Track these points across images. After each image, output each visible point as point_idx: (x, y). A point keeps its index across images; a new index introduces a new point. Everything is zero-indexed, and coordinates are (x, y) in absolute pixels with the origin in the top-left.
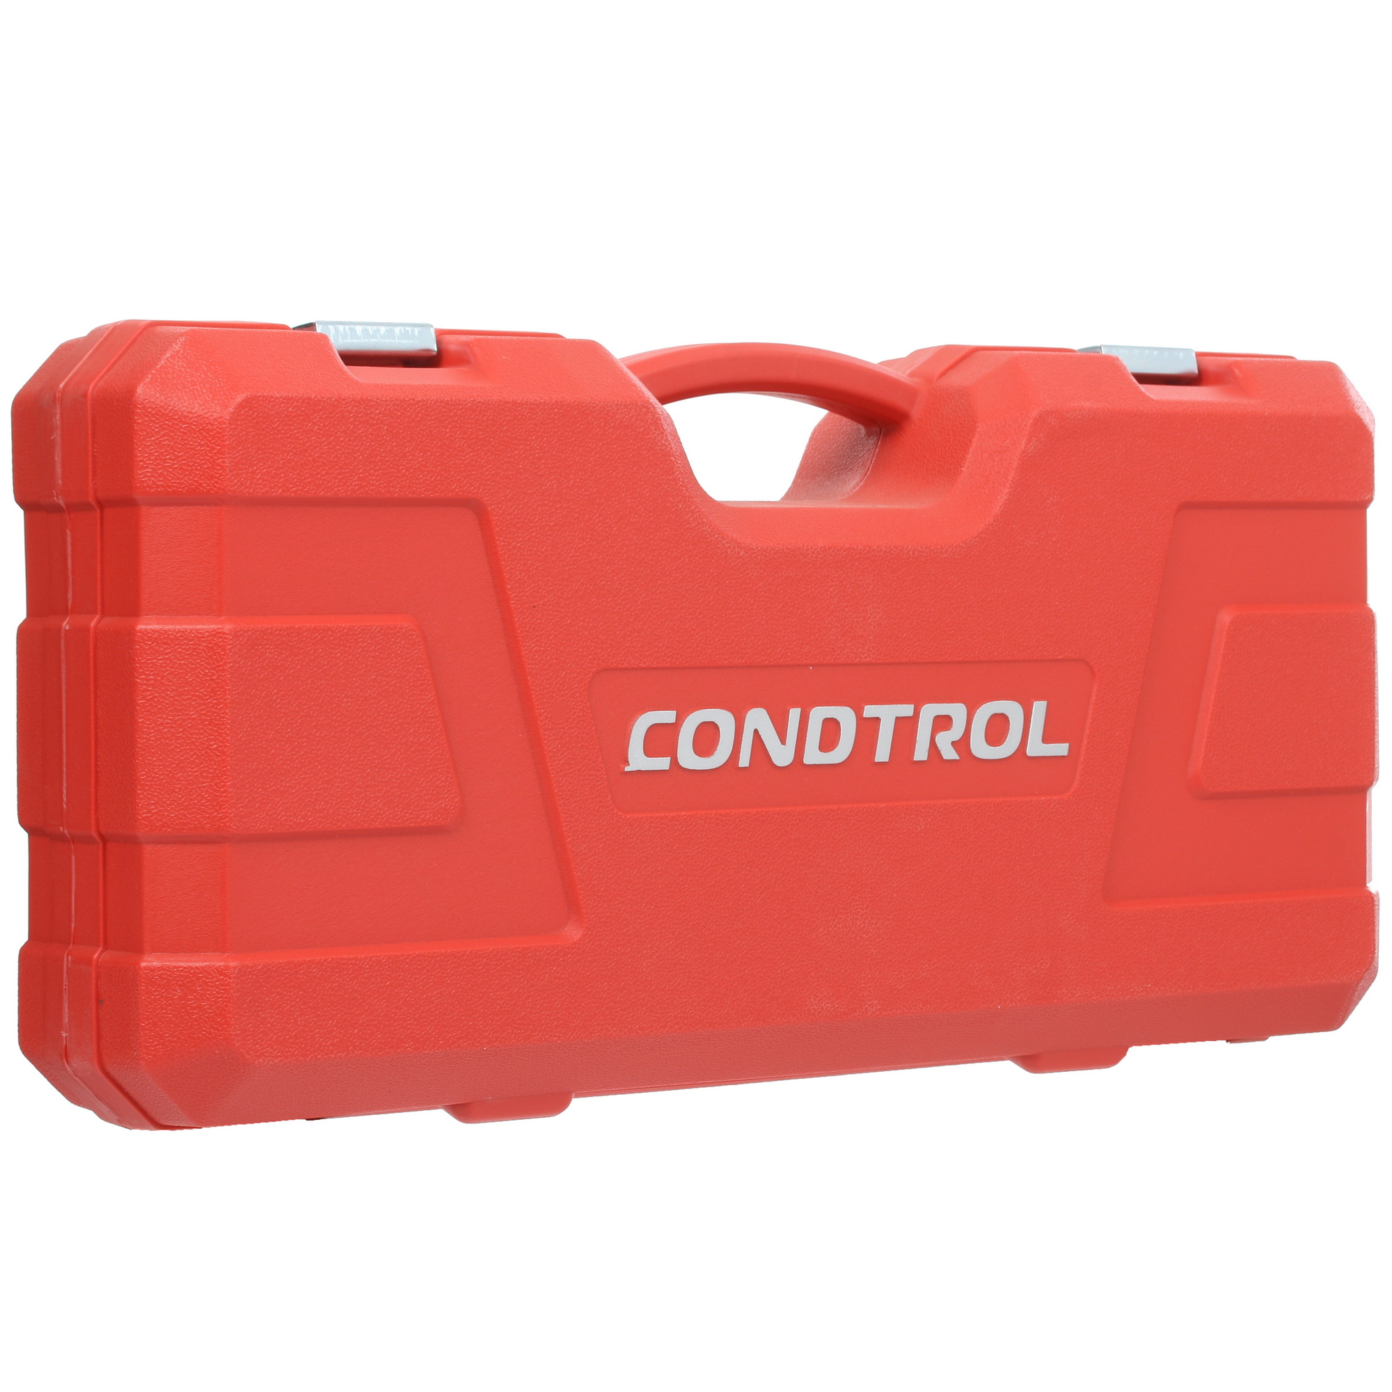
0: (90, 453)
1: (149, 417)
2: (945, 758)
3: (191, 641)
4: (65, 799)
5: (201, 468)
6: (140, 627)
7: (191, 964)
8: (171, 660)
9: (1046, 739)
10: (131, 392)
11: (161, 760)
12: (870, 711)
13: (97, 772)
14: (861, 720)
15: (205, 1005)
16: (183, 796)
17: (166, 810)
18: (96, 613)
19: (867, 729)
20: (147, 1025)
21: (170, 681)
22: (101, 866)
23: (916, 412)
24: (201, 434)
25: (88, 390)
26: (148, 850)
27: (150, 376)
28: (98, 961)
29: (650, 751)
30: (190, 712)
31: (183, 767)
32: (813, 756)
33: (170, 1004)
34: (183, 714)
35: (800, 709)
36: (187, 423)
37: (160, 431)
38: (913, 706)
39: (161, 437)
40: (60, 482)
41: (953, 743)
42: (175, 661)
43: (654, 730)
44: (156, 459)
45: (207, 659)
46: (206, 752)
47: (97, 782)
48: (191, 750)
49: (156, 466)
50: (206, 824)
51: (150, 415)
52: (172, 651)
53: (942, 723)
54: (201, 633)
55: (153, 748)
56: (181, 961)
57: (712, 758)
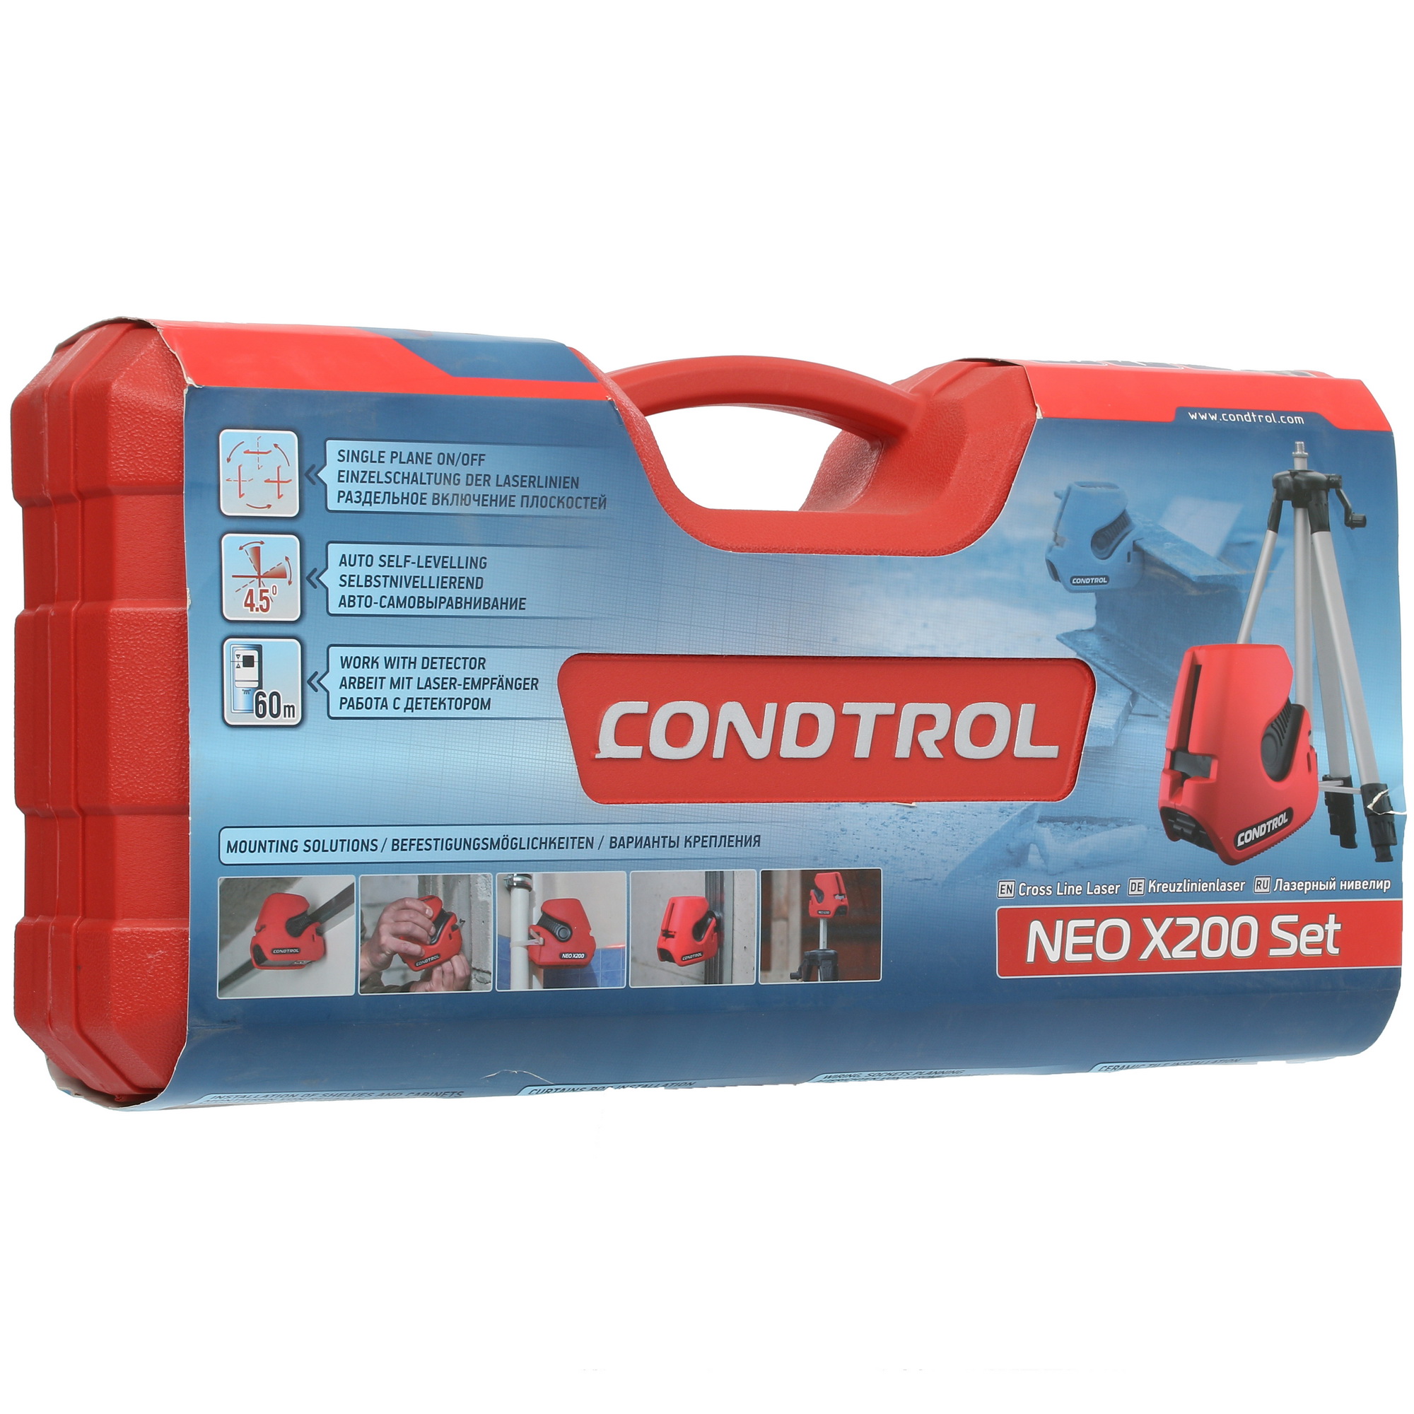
0: (72, 447)
1: (122, 411)
2: (928, 756)
3: (160, 622)
4: (50, 777)
5: (170, 458)
6: (114, 609)
7: (159, 929)
8: (141, 640)
9: (1034, 741)
10: (106, 387)
11: (131, 735)
12: (849, 708)
13: (76, 749)
14: (839, 716)
15: (171, 968)
16: (151, 770)
17: (136, 782)
18: (78, 599)
19: (847, 726)
20: (117, 987)
21: (140, 660)
22: (80, 839)
23: (913, 425)
24: (170, 426)
25: (71, 387)
26: (121, 819)
27: (124, 373)
28: (76, 929)
29: (620, 739)
30: (159, 689)
31: (151, 742)
32: (790, 749)
33: (139, 967)
34: (152, 691)
35: (776, 704)
36: (157, 416)
37: (132, 424)
38: (894, 704)
39: (133, 430)
40: (47, 476)
41: (937, 742)
42: (145, 641)
43: (625, 719)
44: (128, 451)
45: (174, 639)
46: (173, 728)
47: (76, 759)
48: (160, 725)
49: (128, 457)
50: (173, 795)
51: (123, 409)
52: (142, 632)
53: (925, 722)
54: (170, 615)
55: (124, 724)
56: (149, 927)
57: (685, 749)
